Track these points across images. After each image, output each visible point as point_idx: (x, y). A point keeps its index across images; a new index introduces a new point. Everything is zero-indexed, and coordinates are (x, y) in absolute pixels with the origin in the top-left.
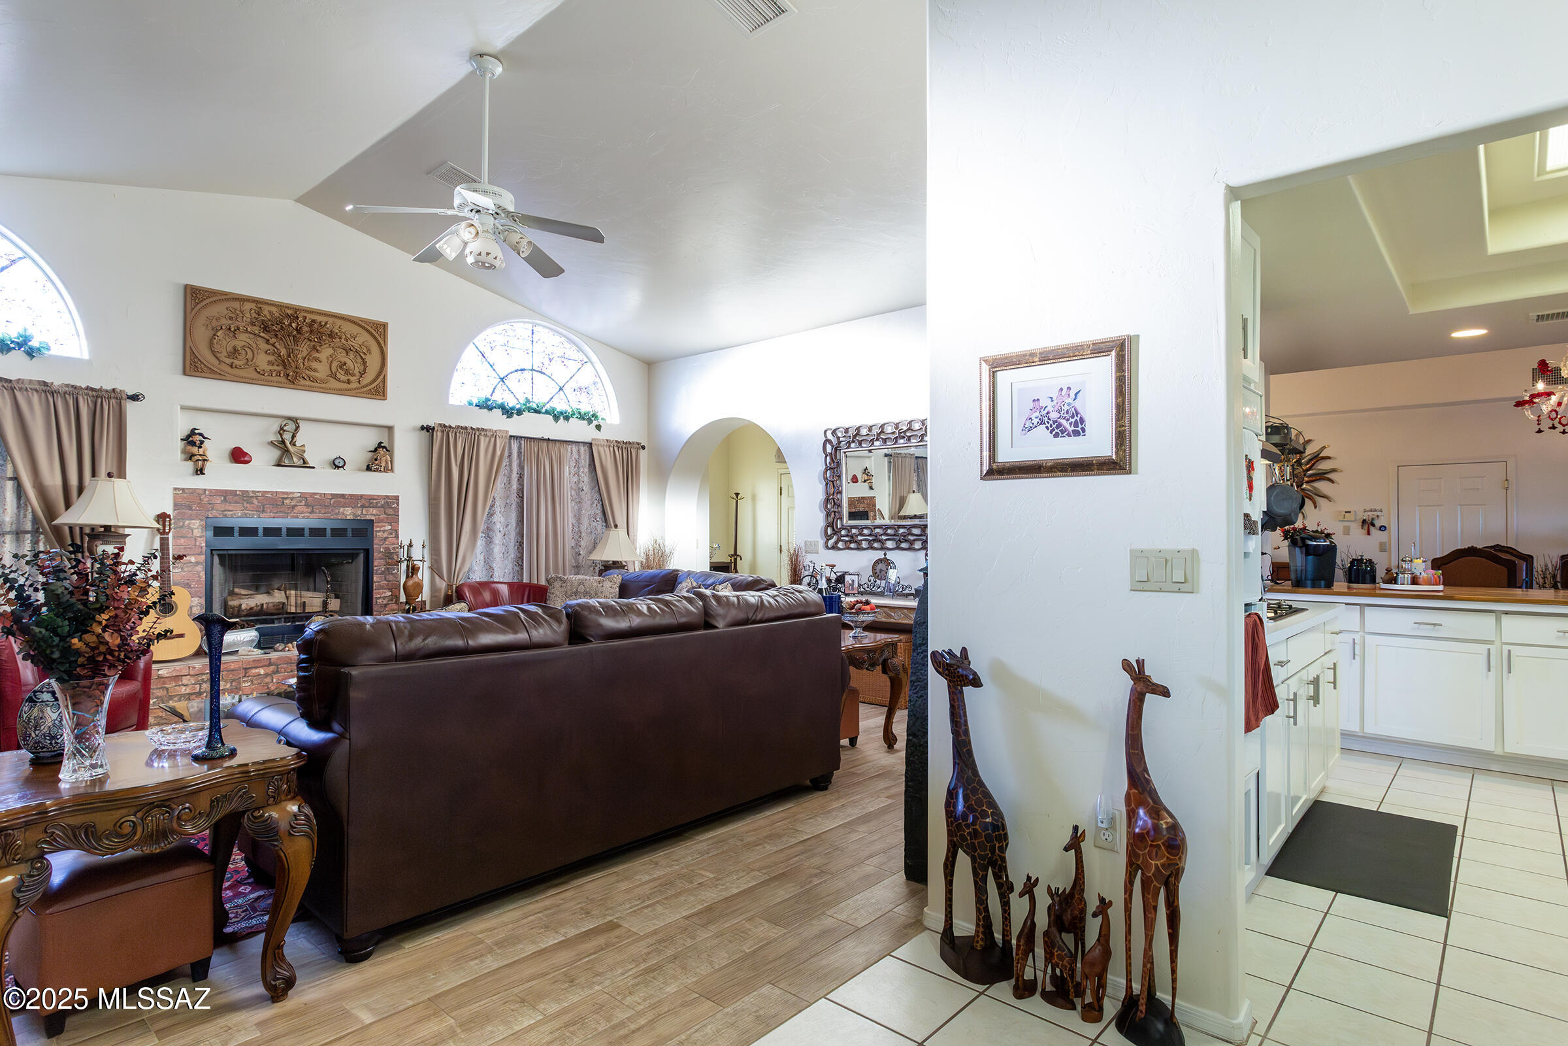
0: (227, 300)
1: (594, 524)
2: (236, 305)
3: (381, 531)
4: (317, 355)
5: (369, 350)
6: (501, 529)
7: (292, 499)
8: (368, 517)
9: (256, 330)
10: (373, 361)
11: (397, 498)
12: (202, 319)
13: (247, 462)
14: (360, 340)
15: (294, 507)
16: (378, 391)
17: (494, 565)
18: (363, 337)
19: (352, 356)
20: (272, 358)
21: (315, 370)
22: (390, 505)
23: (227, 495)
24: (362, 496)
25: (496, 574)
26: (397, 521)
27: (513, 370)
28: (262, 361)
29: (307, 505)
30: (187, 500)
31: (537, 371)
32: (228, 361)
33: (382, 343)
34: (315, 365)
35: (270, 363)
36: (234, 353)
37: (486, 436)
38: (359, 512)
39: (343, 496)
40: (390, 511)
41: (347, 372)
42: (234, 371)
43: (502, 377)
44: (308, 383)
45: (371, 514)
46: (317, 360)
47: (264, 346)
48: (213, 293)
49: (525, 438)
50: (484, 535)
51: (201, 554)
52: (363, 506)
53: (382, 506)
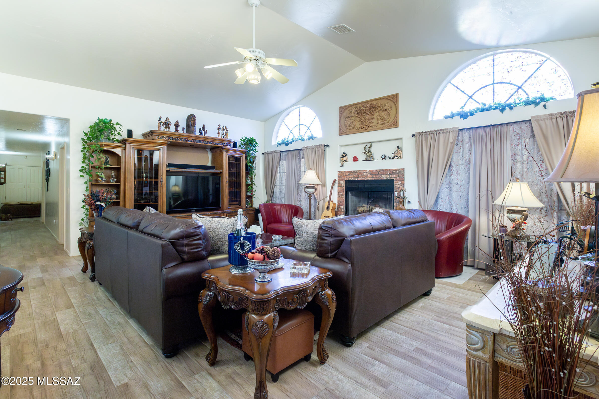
0: (347, 108)
1: (539, 178)
2: (350, 108)
3: (397, 184)
4: (373, 117)
5: (391, 108)
6: (458, 183)
7: (367, 172)
8: (392, 179)
9: (356, 114)
10: (393, 112)
11: (403, 169)
12: (343, 116)
13: (357, 161)
14: (388, 105)
15: (367, 175)
16: (395, 124)
17: (453, 203)
18: (389, 103)
19: (385, 113)
20: (360, 123)
21: (373, 123)
22: (401, 173)
23: (349, 172)
24: (389, 170)
25: (454, 207)
26: (404, 180)
27: (478, 89)
28: (358, 125)
29: (371, 175)
30: (341, 175)
31: (497, 83)
32: (348, 128)
33: (395, 103)
34: (373, 121)
35: (360, 125)
36: (350, 125)
37: (443, 133)
38: (389, 177)
39: (383, 170)
40: (401, 175)
41: (384, 120)
42: (351, 131)
43: (470, 96)
44: (371, 128)
45: (393, 177)
46: (373, 118)
47: (358, 119)
48: (345, 107)
49: (472, 128)
50: (448, 186)
51: (344, 192)
52: (390, 174)
53: (398, 174)
